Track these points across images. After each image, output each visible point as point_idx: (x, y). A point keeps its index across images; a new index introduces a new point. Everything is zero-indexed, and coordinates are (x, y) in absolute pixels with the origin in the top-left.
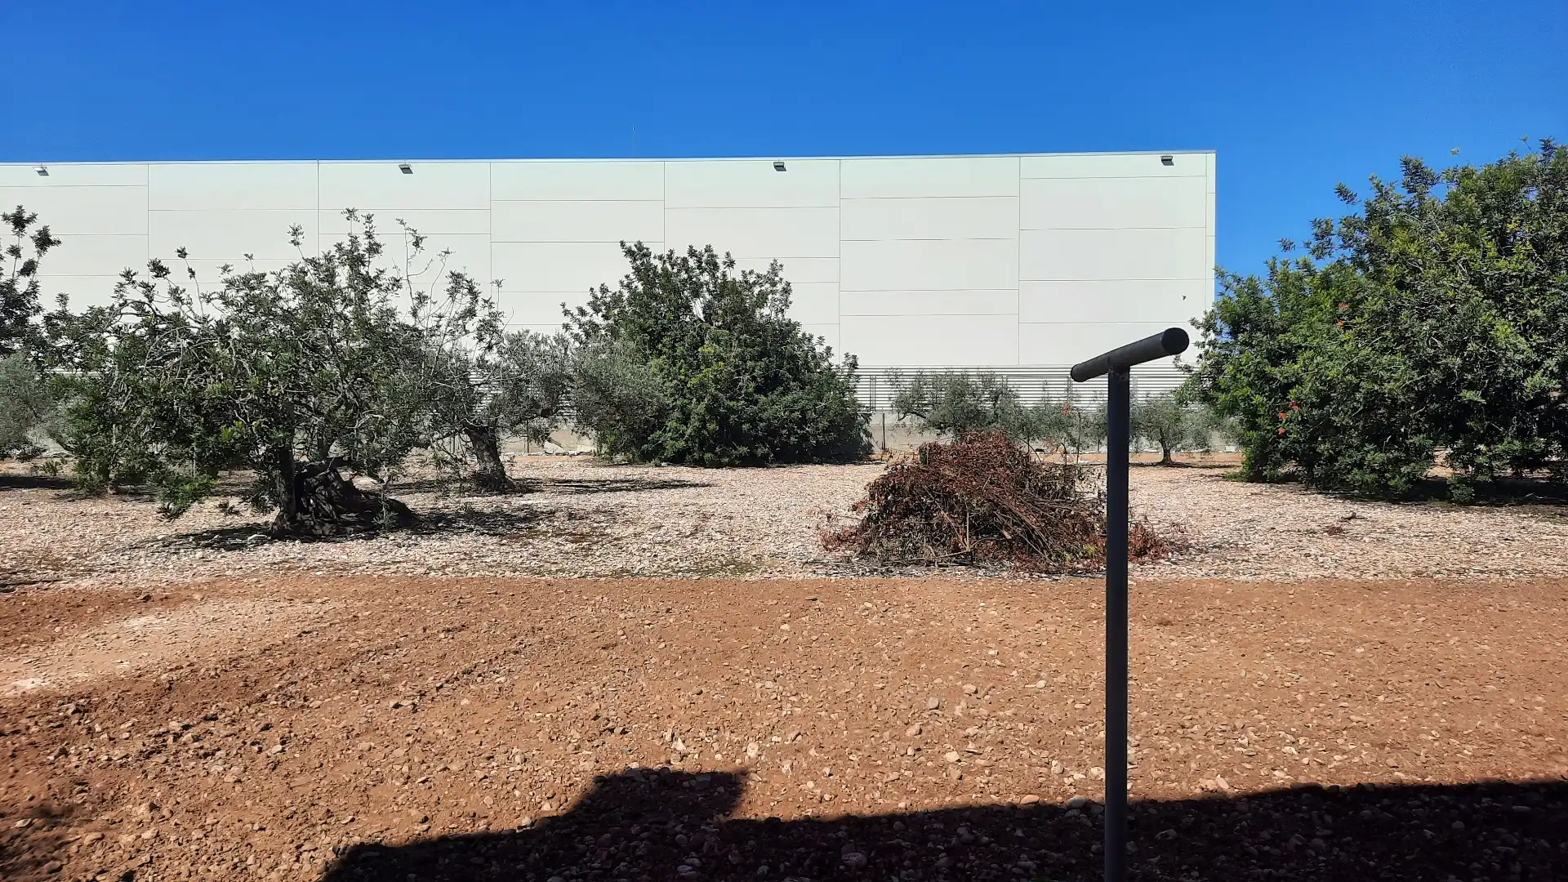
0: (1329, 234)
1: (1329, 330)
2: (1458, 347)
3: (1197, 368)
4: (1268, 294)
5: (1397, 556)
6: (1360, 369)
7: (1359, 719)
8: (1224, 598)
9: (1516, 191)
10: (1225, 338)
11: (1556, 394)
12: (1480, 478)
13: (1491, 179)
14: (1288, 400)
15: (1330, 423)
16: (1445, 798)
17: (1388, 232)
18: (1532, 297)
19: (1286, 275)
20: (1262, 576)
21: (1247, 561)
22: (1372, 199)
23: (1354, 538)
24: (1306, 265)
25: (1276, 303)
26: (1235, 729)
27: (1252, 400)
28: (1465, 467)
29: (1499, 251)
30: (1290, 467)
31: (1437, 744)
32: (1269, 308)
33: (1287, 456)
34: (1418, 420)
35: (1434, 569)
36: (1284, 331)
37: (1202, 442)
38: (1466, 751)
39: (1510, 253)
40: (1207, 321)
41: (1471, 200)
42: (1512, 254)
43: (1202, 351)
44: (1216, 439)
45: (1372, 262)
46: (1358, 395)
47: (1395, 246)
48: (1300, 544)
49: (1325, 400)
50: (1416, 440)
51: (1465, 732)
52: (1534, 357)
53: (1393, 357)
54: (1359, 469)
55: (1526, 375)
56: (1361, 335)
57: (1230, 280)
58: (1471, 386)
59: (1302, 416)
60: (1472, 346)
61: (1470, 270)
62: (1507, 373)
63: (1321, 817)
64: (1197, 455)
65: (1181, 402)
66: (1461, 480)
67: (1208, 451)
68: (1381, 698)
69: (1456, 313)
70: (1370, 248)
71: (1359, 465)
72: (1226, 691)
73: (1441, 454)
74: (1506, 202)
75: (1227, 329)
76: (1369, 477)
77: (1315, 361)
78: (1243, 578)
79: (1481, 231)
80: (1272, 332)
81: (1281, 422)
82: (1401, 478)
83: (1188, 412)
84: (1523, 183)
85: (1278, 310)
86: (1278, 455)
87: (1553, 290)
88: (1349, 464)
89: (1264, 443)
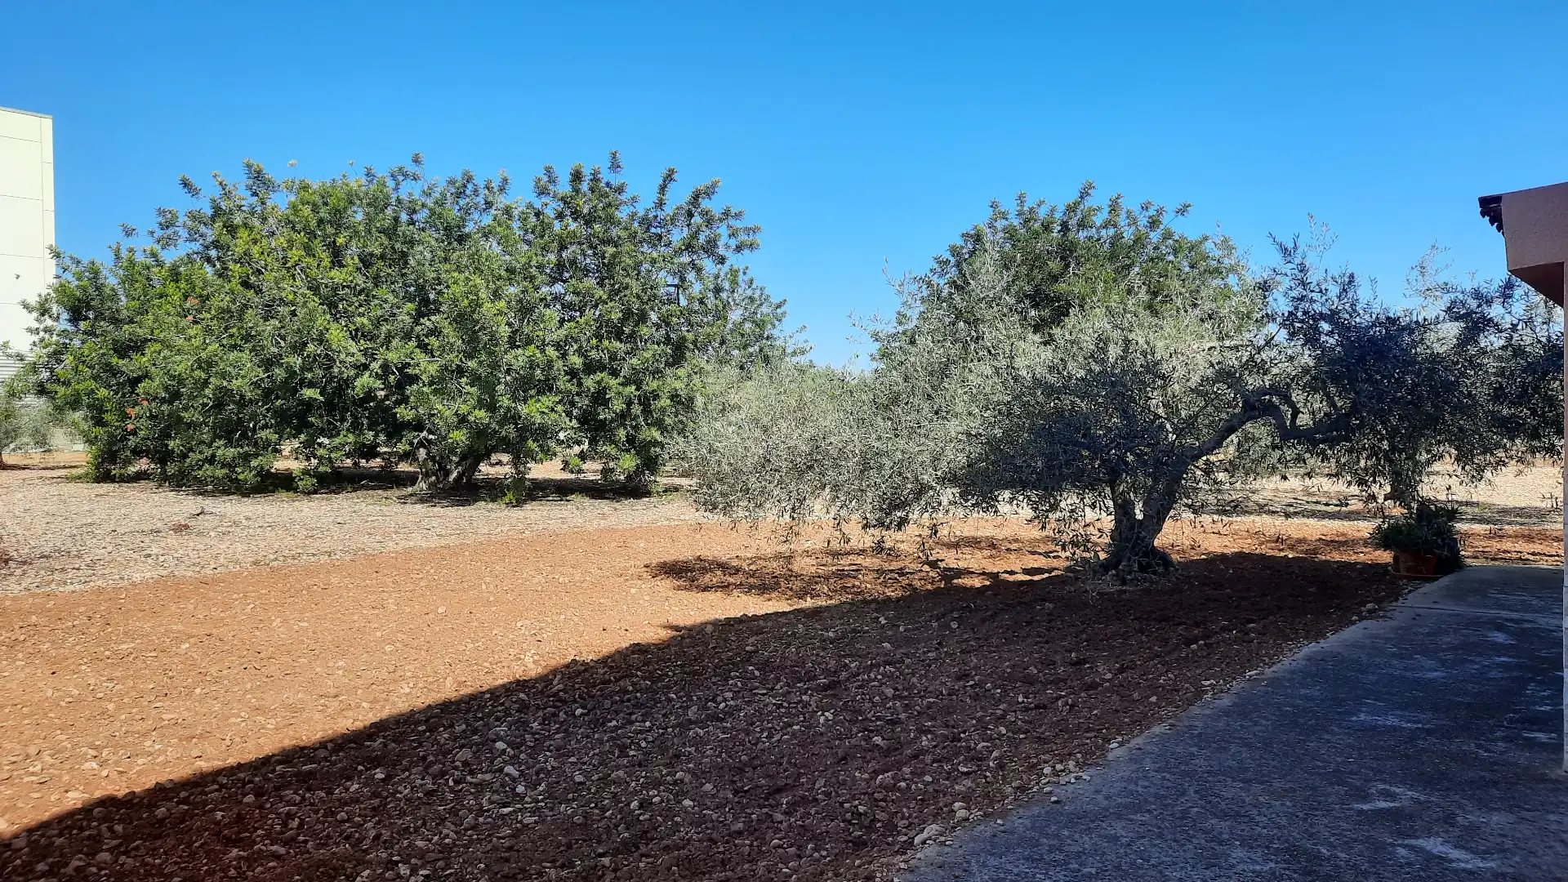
0: (173, 225)
1: (177, 323)
2: (299, 347)
3: (31, 358)
4: (112, 281)
5: (240, 547)
6: (207, 365)
7: (170, 716)
8: (44, 611)
9: (345, 209)
10: (64, 325)
11: (383, 393)
12: (322, 469)
13: (325, 195)
14: (138, 395)
15: (180, 419)
16: (242, 775)
17: (232, 229)
18: (361, 306)
19: (132, 263)
20: (92, 584)
21: (78, 569)
22: (217, 197)
23: (200, 534)
24: (154, 255)
25: (121, 292)
26: (28, 756)
27: (97, 394)
28: (308, 459)
29: (332, 262)
30: (143, 464)
31: (243, 724)
32: (114, 297)
33: (137, 453)
34: (265, 416)
35: (272, 557)
36: (131, 321)
37: (42, 441)
38: (269, 726)
39: (341, 266)
40: (42, 305)
41: (307, 211)
42: (344, 266)
43: (36, 338)
44: (58, 437)
45: (219, 258)
46: (207, 391)
47: (240, 245)
48: (142, 544)
49: (175, 396)
50: (263, 434)
51: (272, 707)
52: (363, 360)
53: (240, 355)
54: (210, 465)
55: (357, 376)
56: (208, 330)
57: (68, 262)
58: (311, 385)
59: (150, 411)
60: (311, 347)
61: (308, 276)
62: (341, 373)
63: (110, 829)
64: (35, 456)
65: (12, 394)
66: (306, 472)
67: (49, 451)
68: (198, 691)
69: (296, 315)
70: (216, 244)
71: (211, 460)
72: (25, 717)
73: (287, 447)
74: (337, 219)
75: (65, 316)
76: (220, 473)
77: (162, 355)
78: (71, 588)
79: (316, 242)
80: (116, 321)
81: (130, 418)
82: (251, 471)
83: (23, 406)
84: (351, 203)
85: (123, 298)
86: (128, 453)
87: (377, 302)
88: (200, 460)
89: (112, 440)
